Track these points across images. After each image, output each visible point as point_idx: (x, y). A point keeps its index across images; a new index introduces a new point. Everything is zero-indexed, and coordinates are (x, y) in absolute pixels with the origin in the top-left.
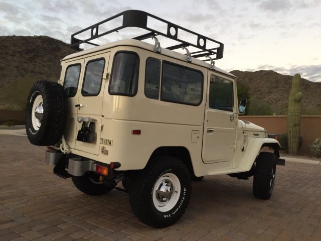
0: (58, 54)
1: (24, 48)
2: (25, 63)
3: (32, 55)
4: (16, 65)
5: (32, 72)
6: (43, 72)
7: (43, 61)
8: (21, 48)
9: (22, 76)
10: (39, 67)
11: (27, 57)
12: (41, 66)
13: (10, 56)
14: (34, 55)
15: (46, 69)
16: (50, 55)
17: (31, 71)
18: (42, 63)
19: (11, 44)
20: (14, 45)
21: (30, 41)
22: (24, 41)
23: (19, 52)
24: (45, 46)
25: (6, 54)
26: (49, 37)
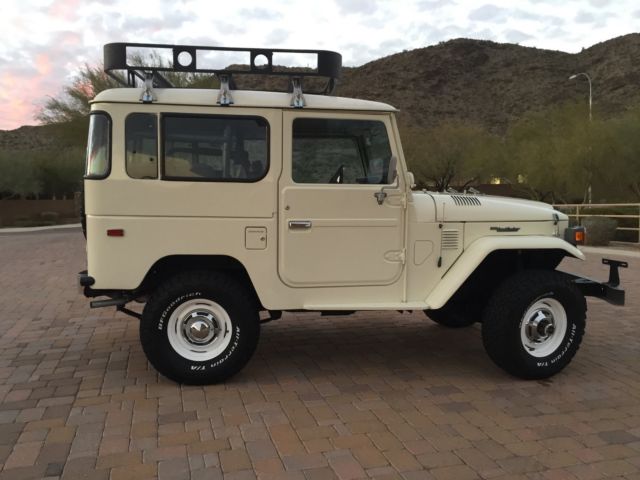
0: (483, 68)
1: (421, 71)
2: (424, 97)
3: (434, 82)
4: (409, 105)
5: (437, 113)
6: (455, 110)
7: (456, 89)
8: (416, 71)
9: (419, 122)
10: (449, 102)
11: (427, 86)
12: (451, 98)
13: (399, 90)
14: (440, 81)
15: (461, 104)
16: (468, 75)
17: (435, 112)
18: (453, 92)
19: (402, 68)
20: (405, 69)
21: (432, 55)
22: (422, 58)
23: (414, 80)
24: (459, 58)
25: (393, 87)
26: (466, 40)
